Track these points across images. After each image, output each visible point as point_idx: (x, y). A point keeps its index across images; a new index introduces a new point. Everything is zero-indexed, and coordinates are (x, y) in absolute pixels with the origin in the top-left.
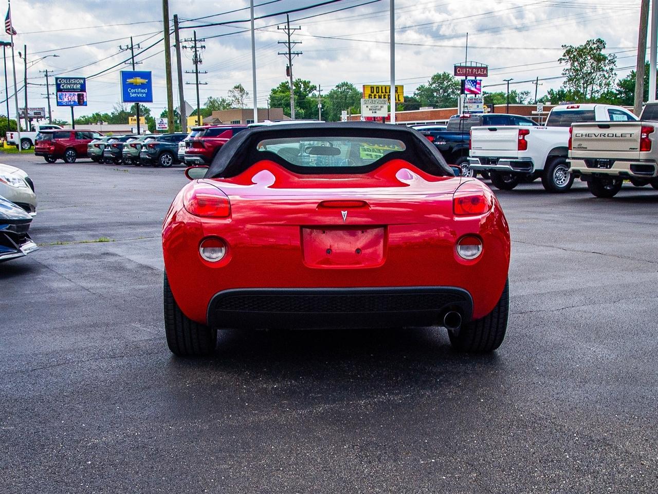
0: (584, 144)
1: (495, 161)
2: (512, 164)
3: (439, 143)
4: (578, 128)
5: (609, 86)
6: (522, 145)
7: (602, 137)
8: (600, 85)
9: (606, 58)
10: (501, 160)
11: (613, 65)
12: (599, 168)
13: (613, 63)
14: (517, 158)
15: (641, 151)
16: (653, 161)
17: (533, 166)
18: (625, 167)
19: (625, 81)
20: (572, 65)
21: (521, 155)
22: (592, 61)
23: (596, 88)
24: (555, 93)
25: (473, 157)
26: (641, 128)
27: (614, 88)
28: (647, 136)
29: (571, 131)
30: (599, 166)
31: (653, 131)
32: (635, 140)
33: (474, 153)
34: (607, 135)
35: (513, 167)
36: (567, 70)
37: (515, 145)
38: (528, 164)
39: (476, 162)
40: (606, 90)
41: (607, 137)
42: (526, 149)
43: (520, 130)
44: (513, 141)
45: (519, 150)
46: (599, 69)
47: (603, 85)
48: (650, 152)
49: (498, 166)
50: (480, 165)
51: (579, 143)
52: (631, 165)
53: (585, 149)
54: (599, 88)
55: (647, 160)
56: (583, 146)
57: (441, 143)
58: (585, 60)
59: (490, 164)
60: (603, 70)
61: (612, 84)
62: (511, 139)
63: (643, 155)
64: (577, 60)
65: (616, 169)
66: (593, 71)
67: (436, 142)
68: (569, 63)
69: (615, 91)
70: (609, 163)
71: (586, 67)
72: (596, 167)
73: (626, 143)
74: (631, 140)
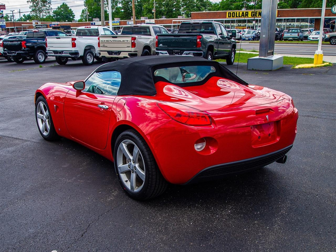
0: (106, 45)
1: (61, 52)
2: (70, 53)
3: (28, 44)
4: (103, 38)
5: (49, 13)
6: (74, 45)
7: (114, 42)
8: (46, 13)
9: (47, 1)
10: (64, 52)
11: (50, 4)
12: (114, 55)
13: (50, 3)
14: (72, 51)
15: (132, 47)
16: (136, 51)
17: (79, 54)
18: (126, 55)
19: (56, 11)
20: (33, 4)
21: (73, 49)
22: (41, 2)
23: (44, 14)
24: (26, 16)
25: (49, 51)
26: (131, 38)
27: (52, 14)
28: (134, 41)
29: (99, 39)
30: (113, 54)
31: (136, 39)
32: (129, 43)
33: (49, 49)
34: (116, 41)
35: (71, 55)
36: (31, 6)
37: (71, 45)
38: (76, 53)
39: (51, 53)
40: (48, 15)
41: (116, 42)
42: (75, 47)
43: (72, 38)
44: (70, 43)
45: (72, 47)
46: (45, 6)
47: (47, 13)
48: (135, 48)
49: (63, 55)
50: (54, 54)
51: (103, 44)
52: (129, 54)
53: (106, 47)
54: (45, 14)
55: (134, 51)
56: (105, 45)
57: (29, 44)
58: (38, 2)
59: (58, 54)
60: (46, 6)
61: (51, 12)
62: (68, 42)
63: (133, 49)
64: (35, 2)
65: (122, 55)
66: (42, 7)
67: (27, 44)
68: (32, 3)
69: (52, 15)
70: (119, 53)
71: (39, 5)
72: (112, 54)
73: (126, 44)
74: (127, 43)
